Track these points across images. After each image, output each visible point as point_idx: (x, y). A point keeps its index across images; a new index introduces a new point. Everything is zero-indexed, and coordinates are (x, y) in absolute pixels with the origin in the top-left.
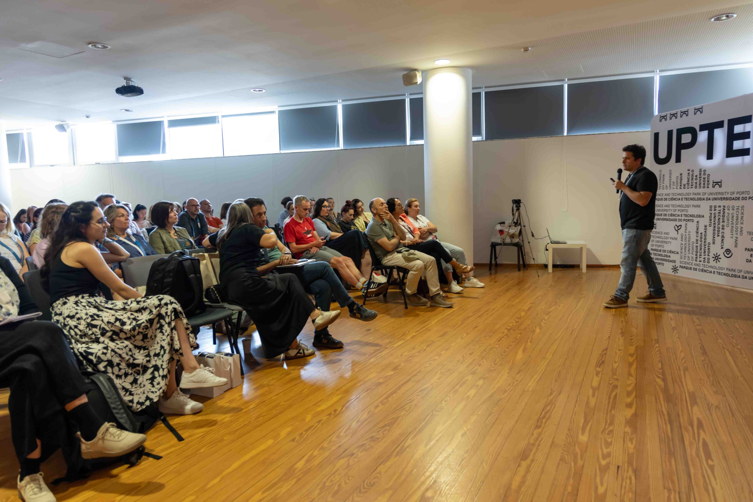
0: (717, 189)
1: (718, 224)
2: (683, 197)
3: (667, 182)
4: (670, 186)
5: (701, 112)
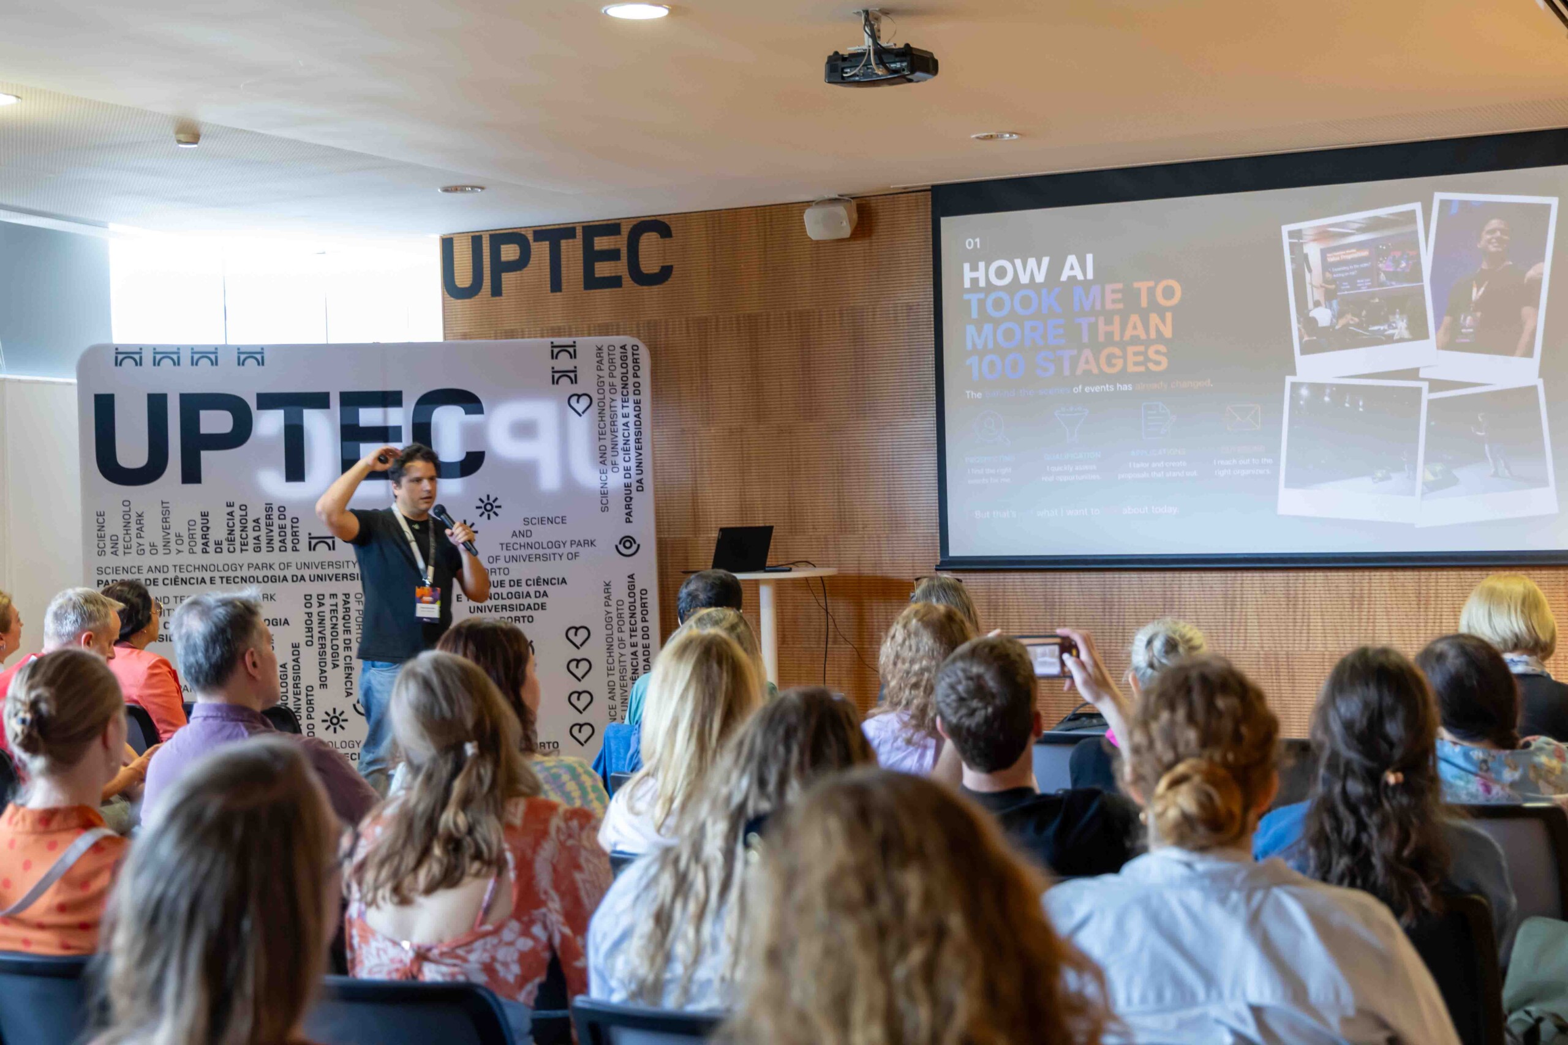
0: (322, 552)
1: (335, 637)
2: (217, 574)
3: (153, 532)
4: (166, 545)
5: (261, 363)
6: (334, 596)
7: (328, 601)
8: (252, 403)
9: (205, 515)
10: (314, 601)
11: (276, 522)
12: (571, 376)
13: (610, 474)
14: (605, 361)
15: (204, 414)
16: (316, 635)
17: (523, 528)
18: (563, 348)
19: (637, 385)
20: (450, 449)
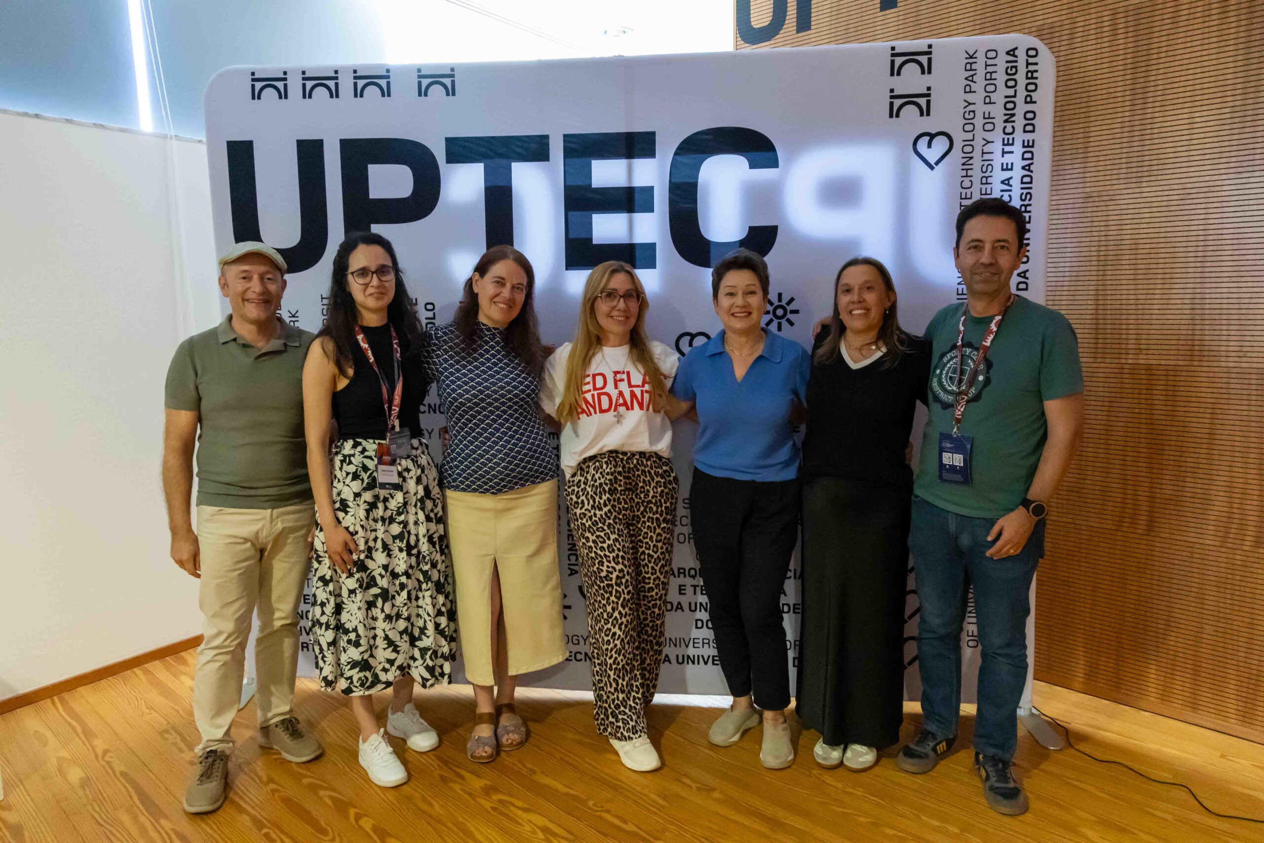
5: (451, 91)
8: (440, 155)
15: (374, 170)
18: (911, 57)
19: (1030, 116)
20: (723, 223)
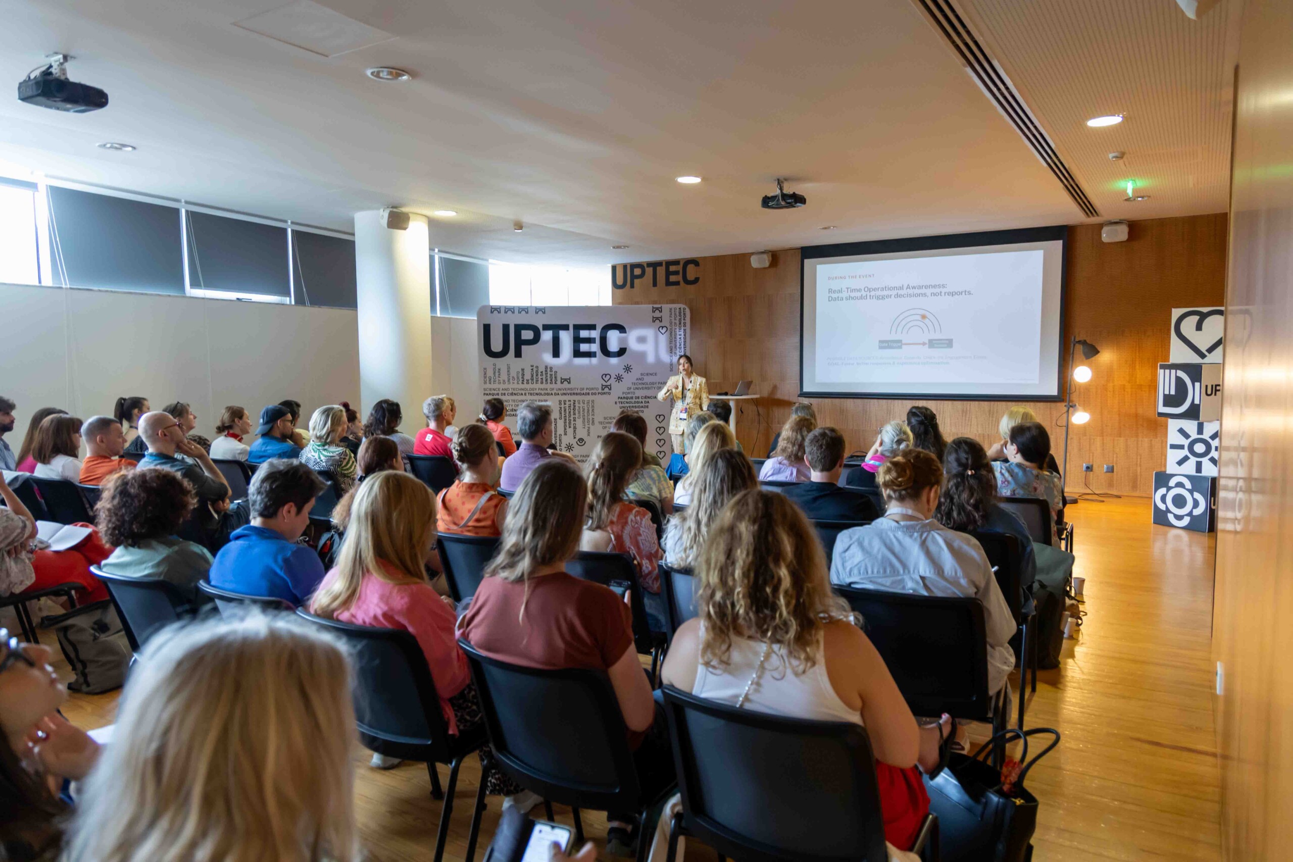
0: (566, 384)
1: (570, 416)
2: (527, 392)
3: (504, 376)
4: (509, 380)
5: (544, 313)
6: (570, 401)
7: (567, 403)
8: (541, 328)
9: (523, 370)
10: (563, 403)
11: (549, 373)
12: (660, 319)
13: (674, 357)
14: (673, 314)
15: (523, 332)
16: (563, 415)
17: (641, 377)
18: (657, 309)
19: (685, 323)
20: (613, 346)
